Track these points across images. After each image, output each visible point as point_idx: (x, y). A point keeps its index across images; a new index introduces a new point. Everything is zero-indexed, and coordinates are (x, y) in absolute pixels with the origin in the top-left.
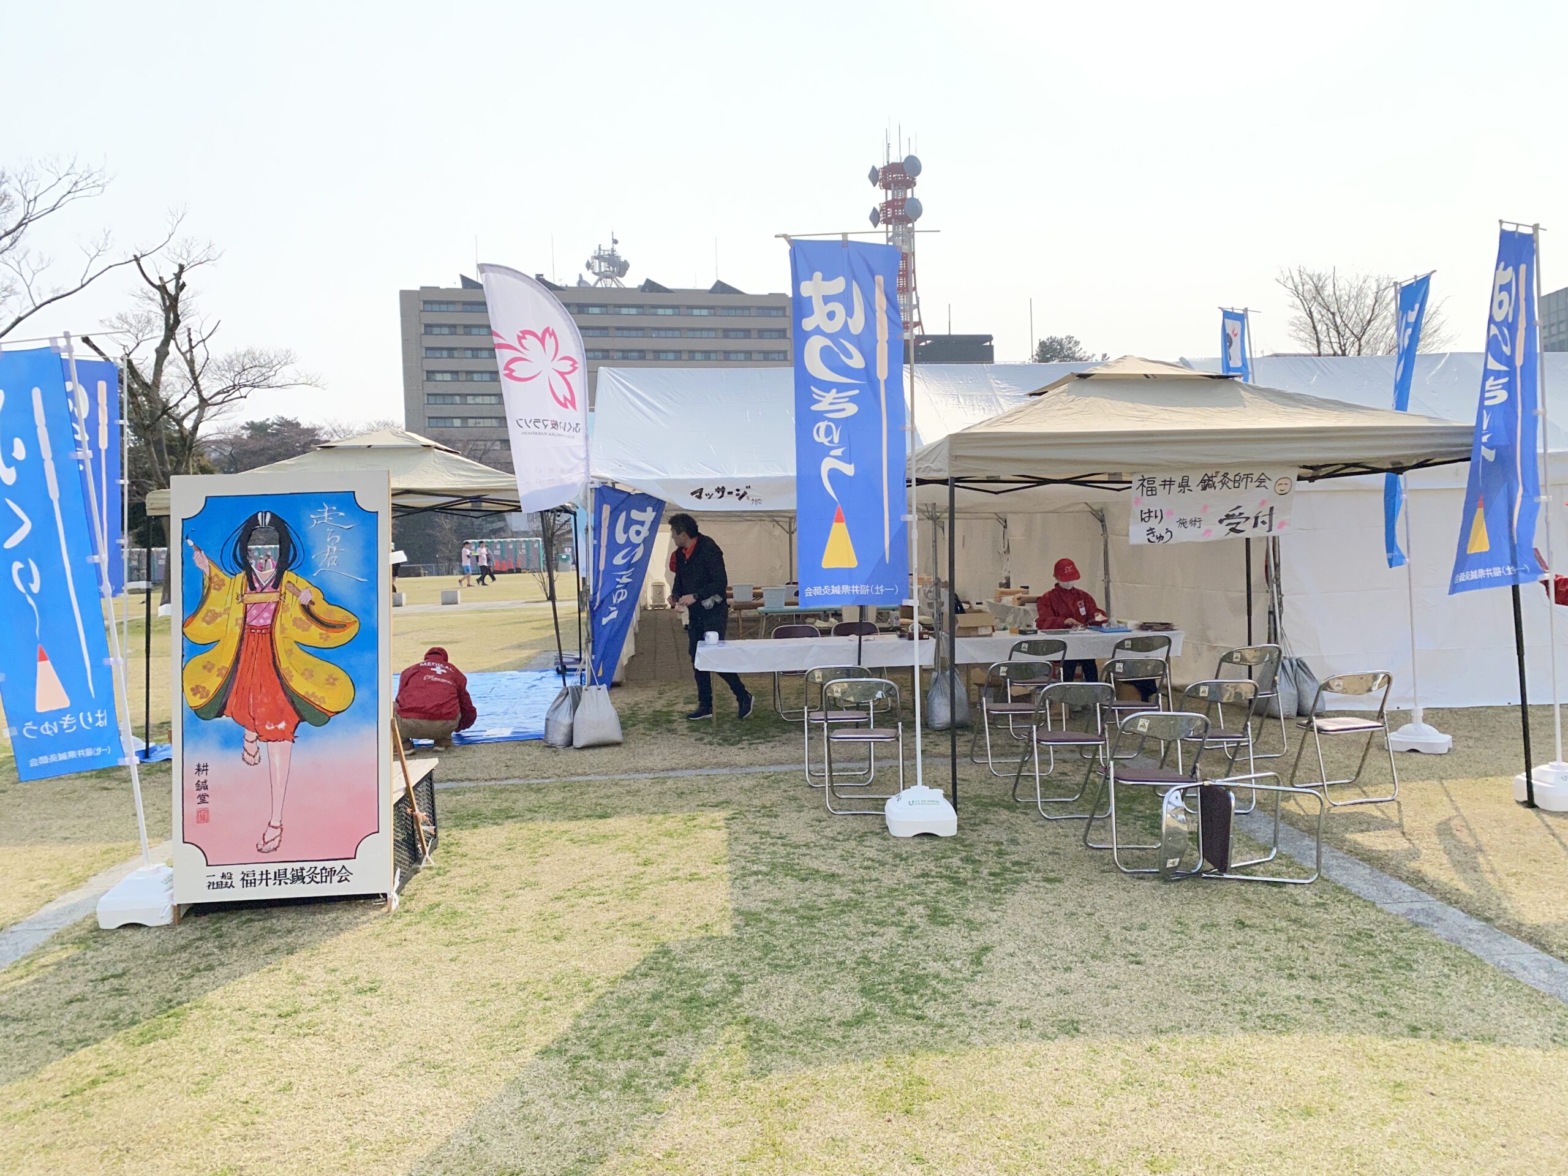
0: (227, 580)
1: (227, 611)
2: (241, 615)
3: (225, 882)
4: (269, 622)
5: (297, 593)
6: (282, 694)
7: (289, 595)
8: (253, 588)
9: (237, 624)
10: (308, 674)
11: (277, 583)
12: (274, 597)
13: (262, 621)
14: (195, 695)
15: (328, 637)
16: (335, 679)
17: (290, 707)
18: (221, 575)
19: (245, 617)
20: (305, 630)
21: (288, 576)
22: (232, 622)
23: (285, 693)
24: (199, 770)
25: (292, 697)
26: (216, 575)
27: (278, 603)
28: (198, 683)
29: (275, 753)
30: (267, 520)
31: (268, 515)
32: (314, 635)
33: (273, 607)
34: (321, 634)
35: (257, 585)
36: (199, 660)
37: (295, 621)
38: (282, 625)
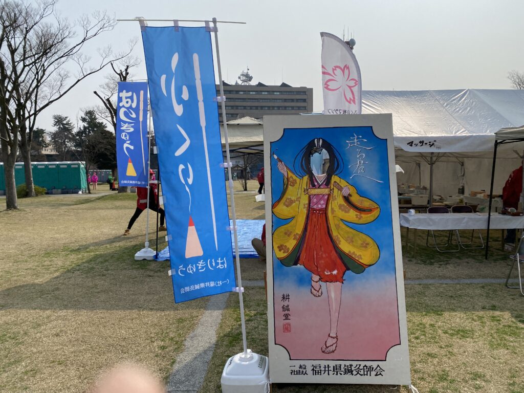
0: (298, 180)
1: (299, 199)
2: (307, 202)
3: (301, 371)
4: (324, 206)
5: (340, 189)
6: (334, 252)
7: (336, 190)
8: (314, 186)
9: (304, 208)
10: (351, 241)
11: (328, 182)
12: (326, 191)
13: (320, 206)
14: (280, 250)
15: (362, 217)
16: (368, 244)
17: (339, 261)
18: (294, 177)
19: (309, 203)
20: (346, 212)
21: (335, 178)
22: (302, 206)
23: (336, 252)
24: (284, 298)
25: (341, 255)
26: (291, 177)
27: (329, 195)
28: (282, 243)
29: (332, 289)
30: (321, 144)
31: (321, 141)
32: (352, 215)
33: (326, 197)
34: (356, 215)
35: (316, 184)
36: (282, 229)
37: (340, 206)
38: (332, 209)
